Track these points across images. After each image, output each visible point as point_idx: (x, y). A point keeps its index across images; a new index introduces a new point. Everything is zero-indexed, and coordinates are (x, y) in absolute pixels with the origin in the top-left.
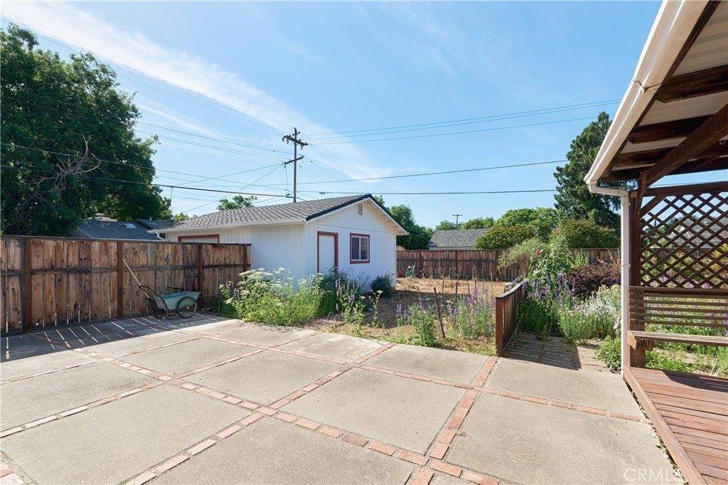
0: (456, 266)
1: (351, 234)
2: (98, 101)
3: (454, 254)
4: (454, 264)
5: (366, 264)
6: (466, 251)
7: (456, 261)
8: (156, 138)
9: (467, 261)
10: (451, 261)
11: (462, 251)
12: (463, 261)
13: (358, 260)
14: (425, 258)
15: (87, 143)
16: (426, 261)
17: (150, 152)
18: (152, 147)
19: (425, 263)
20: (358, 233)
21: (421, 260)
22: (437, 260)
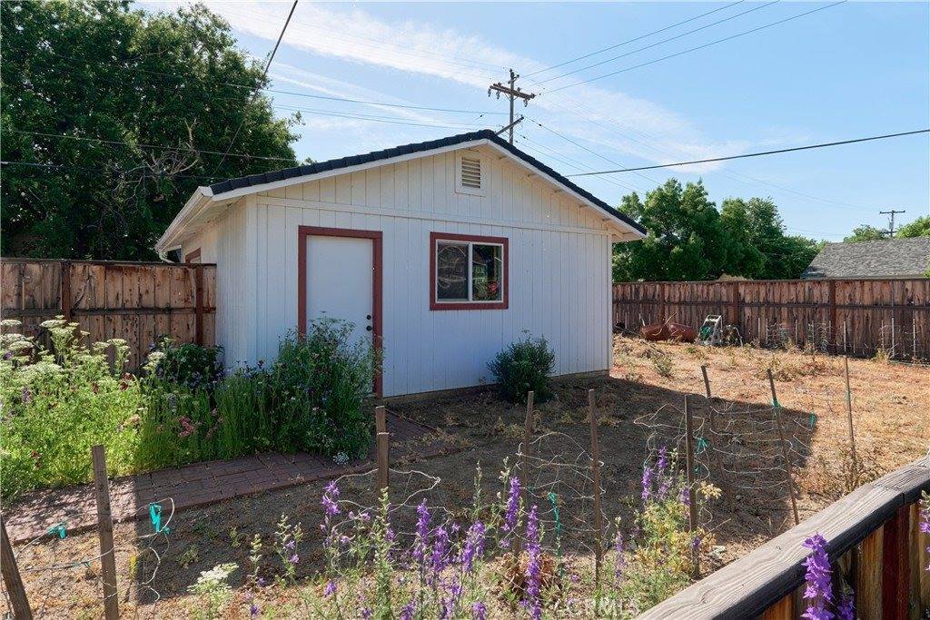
0: (833, 319)
1: (434, 236)
2: (212, 70)
3: (826, 289)
4: (825, 314)
5: (495, 312)
6: (862, 282)
7: (832, 306)
8: (298, 117)
9: (864, 307)
10: (817, 306)
11: (847, 282)
12: (853, 307)
13: (463, 302)
14: (748, 299)
15: (190, 130)
16: (751, 305)
17: (289, 138)
18: (292, 131)
19: (748, 311)
20: (461, 232)
21: (739, 303)
22: (780, 305)
